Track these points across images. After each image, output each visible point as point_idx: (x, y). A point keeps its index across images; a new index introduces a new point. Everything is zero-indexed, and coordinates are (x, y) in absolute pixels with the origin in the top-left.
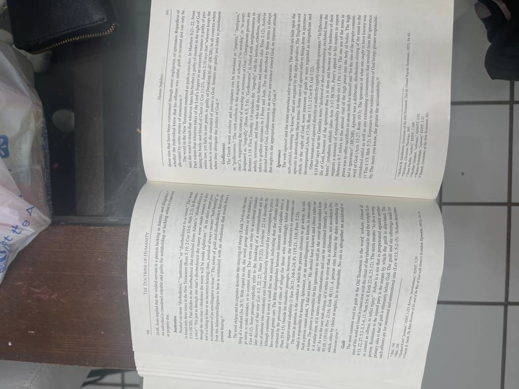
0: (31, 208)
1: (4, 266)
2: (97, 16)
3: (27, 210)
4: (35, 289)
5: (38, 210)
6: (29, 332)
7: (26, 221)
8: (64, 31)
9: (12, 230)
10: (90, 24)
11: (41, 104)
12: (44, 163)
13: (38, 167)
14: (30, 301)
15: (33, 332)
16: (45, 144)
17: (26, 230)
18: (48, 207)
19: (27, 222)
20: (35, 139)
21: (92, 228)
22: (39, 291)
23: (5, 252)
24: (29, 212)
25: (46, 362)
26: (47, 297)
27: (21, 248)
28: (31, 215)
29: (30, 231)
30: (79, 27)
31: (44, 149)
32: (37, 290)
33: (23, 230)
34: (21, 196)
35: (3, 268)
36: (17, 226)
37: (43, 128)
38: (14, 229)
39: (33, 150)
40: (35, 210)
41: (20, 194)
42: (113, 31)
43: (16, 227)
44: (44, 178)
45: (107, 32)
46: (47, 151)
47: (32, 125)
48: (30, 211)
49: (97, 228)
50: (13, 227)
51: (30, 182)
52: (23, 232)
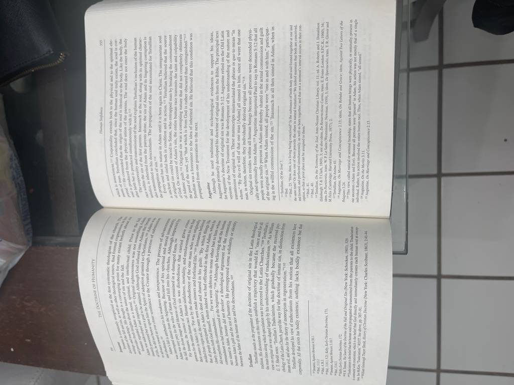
6: (27, 340)
10: (38, 57)
14: (24, 313)
15: (29, 340)
18: (24, 234)
21: (68, 248)
25: (44, 367)
26: (37, 310)
27: (11, 266)
30: (29, 61)
31: (15, 179)
32: (28, 304)
46: (21, 179)
49: (73, 248)
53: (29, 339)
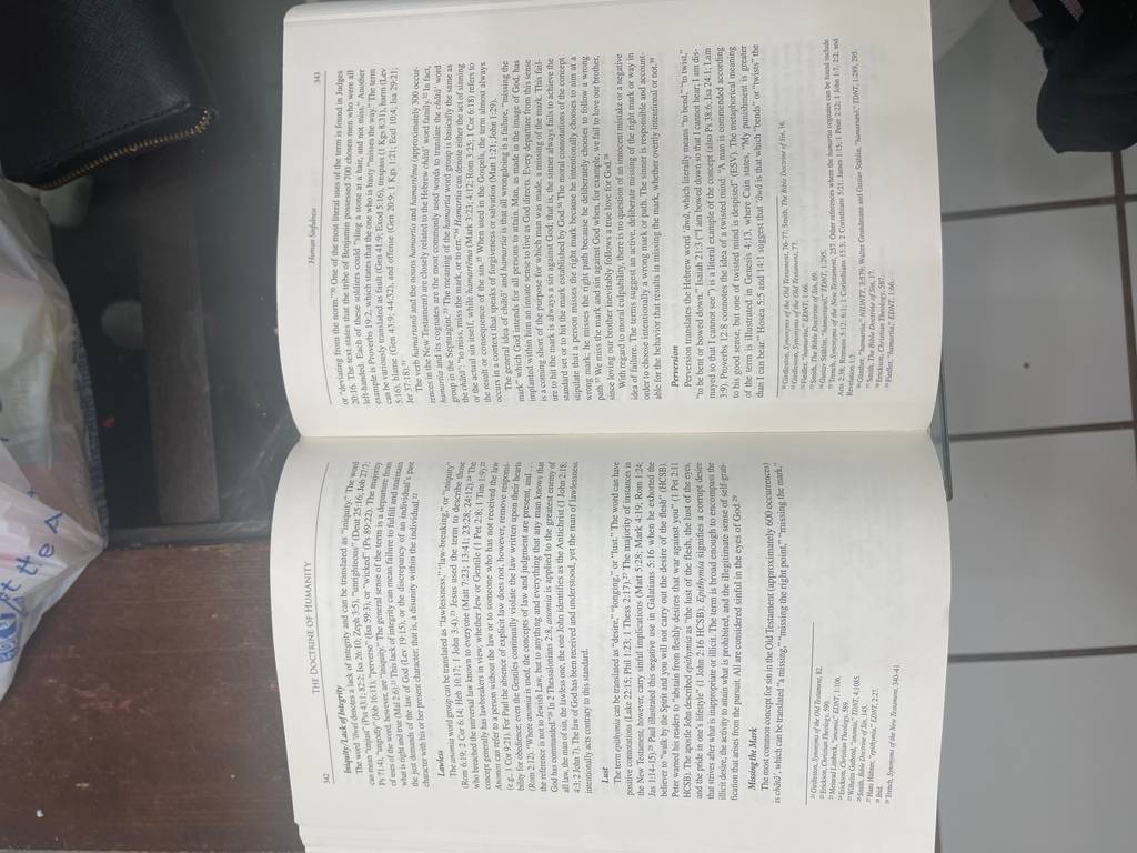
0: (56, 517)
1: (13, 645)
2: (171, 99)
3: (47, 522)
4: (85, 692)
5: (73, 521)
6: (79, 785)
7: (47, 545)
8: (104, 135)
9: (18, 567)
10: (156, 116)
11: (64, 293)
12: (80, 418)
13: (69, 429)
14: (75, 718)
15: (86, 785)
16: (80, 377)
17: (47, 564)
18: (96, 514)
19: (48, 549)
20: (57, 370)
21: (195, 549)
22: (93, 695)
23: (12, 616)
24: (50, 526)
26: (111, 706)
27: (46, 608)
28: (55, 532)
29: (56, 566)
30: (133, 124)
31: (79, 388)
32: (88, 694)
33: (41, 565)
34: (31, 493)
35: (13, 650)
36: (28, 558)
37: (74, 343)
38: (22, 565)
39: (55, 392)
40: (64, 519)
41: (29, 490)
42: (206, 126)
43: (27, 561)
44: (84, 449)
45: (194, 128)
46: (89, 392)
47: (49, 341)
48: (53, 523)
49: (206, 548)
50: (19, 560)
51: (50, 461)
52: (42, 570)
53: (86, 782)
